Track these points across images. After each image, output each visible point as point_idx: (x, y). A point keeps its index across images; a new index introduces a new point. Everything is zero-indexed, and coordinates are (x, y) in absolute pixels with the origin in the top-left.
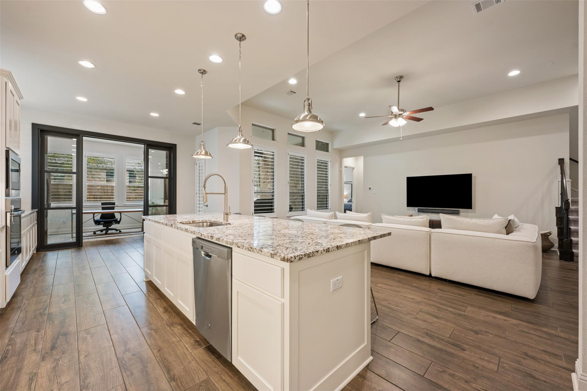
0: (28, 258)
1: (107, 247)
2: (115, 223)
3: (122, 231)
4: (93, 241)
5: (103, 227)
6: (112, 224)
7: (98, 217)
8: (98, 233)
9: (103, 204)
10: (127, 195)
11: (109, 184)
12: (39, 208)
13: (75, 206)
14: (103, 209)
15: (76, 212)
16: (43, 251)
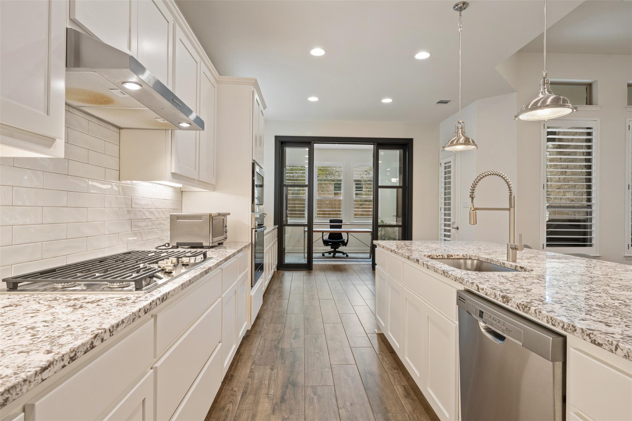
0: (270, 277)
1: (335, 275)
2: (342, 245)
3: (350, 255)
4: (322, 264)
5: (331, 248)
6: (339, 246)
7: (326, 237)
8: (326, 255)
9: (331, 221)
10: (355, 211)
11: (337, 198)
12: (279, 225)
13: (307, 224)
14: (332, 227)
15: (308, 229)
16: (282, 269)
